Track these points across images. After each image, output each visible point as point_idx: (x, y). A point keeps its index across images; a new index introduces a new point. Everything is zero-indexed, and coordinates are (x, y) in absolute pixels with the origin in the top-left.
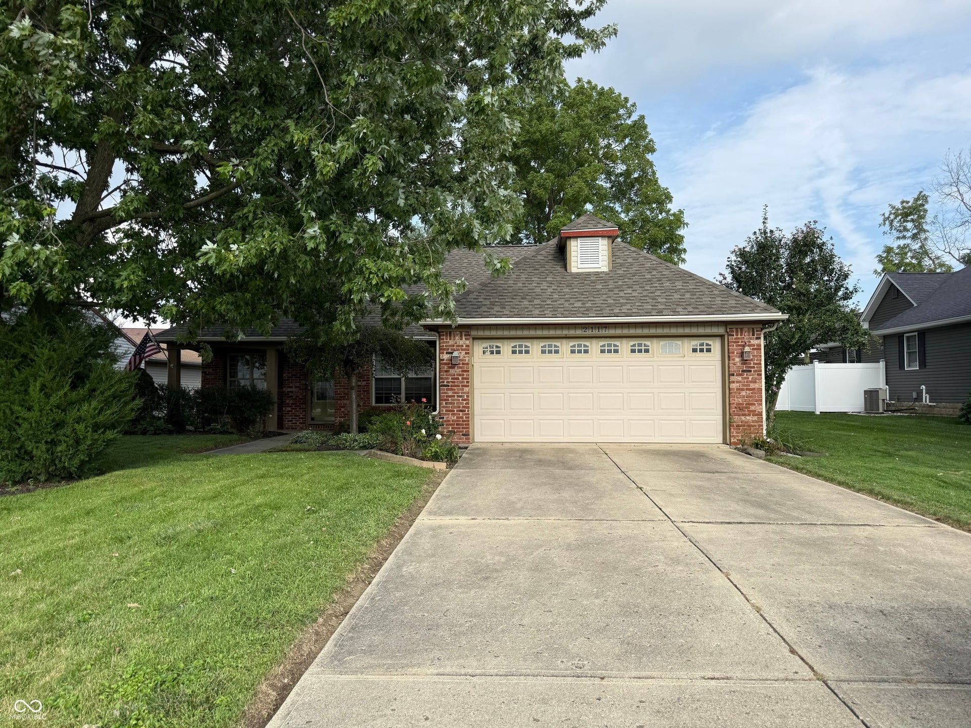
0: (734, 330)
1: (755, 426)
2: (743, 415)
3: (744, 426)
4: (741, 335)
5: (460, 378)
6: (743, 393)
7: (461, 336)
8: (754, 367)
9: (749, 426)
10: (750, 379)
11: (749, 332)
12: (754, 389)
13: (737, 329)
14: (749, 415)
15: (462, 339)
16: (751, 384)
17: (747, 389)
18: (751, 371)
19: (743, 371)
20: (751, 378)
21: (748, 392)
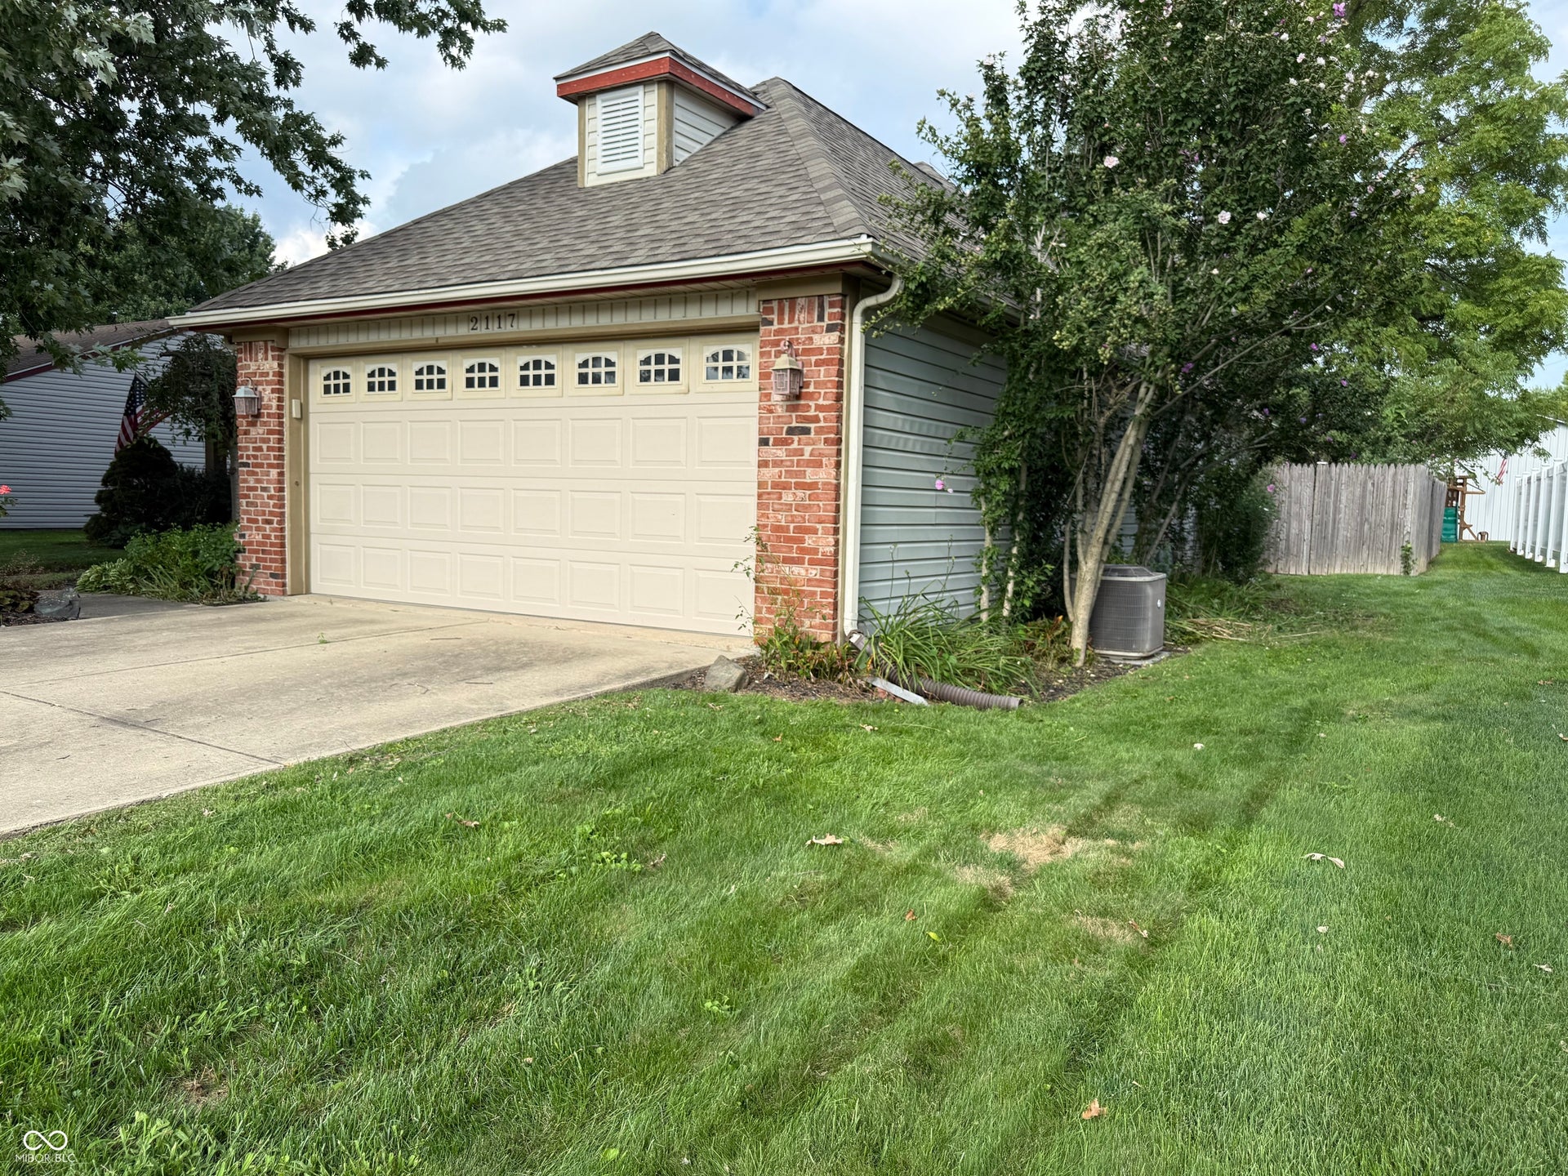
0: (775, 305)
1: (814, 594)
2: (787, 561)
3: (786, 592)
4: (791, 321)
5: (265, 446)
6: (788, 497)
7: (266, 352)
8: (816, 419)
9: (799, 593)
10: (807, 456)
11: (810, 312)
12: (812, 486)
13: (780, 300)
14: (798, 561)
15: (266, 359)
16: (809, 471)
17: (799, 486)
18: (807, 431)
19: (791, 431)
20: (808, 450)
21: (800, 493)
